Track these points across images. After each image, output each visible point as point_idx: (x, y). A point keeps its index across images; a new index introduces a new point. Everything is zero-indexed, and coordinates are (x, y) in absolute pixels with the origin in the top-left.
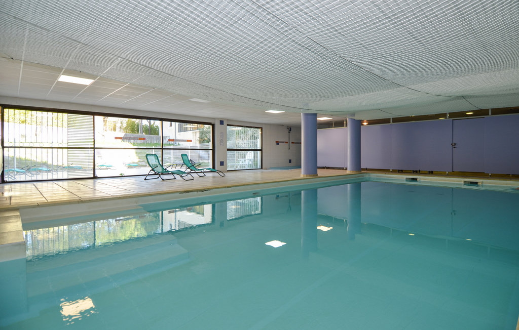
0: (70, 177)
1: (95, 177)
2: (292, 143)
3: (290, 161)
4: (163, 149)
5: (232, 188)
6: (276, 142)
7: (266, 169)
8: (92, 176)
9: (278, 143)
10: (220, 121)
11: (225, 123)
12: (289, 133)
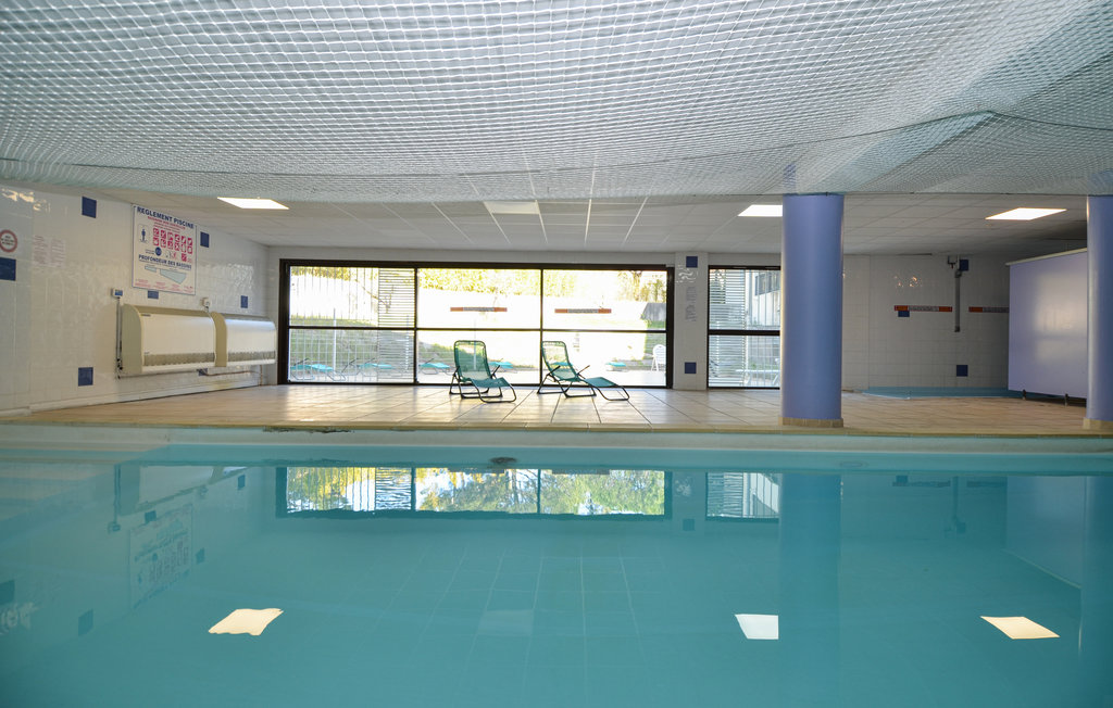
0: (381, 381)
1: (416, 384)
2: (972, 309)
3: (962, 371)
4: (541, 330)
5: (417, 433)
6: (897, 308)
7: (852, 391)
8: (412, 381)
9: (903, 312)
10: (688, 258)
11: (703, 263)
12: (958, 276)
